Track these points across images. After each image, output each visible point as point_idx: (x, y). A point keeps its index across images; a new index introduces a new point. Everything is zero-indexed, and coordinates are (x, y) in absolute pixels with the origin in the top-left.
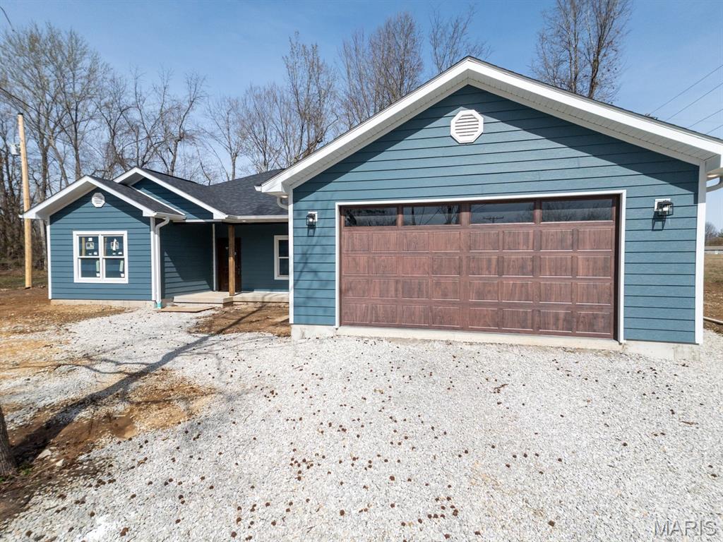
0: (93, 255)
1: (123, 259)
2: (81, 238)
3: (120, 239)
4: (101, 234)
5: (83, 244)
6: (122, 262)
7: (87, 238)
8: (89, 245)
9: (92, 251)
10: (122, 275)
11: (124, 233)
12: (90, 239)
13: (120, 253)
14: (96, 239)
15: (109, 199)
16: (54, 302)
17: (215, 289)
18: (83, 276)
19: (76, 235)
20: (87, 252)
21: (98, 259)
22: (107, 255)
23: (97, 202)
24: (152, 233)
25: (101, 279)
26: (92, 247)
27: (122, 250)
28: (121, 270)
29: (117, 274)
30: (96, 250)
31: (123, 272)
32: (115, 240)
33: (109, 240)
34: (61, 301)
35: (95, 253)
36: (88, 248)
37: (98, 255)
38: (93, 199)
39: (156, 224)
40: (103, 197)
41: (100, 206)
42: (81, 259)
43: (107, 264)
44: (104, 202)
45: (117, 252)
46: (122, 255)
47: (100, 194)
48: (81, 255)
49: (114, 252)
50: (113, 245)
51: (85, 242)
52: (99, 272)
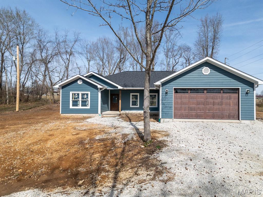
1: (88, 101)
2: (73, 94)
3: (87, 95)
4: (80, 93)
5: (73, 96)
6: (87, 102)
7: (75, 94)
8: (76, 96)
9: (77, 98)
10: (87, 106)
11: (89, 93)
12: (76, 94)
13: (87, 99)
14: (78, 94)
15: (84, 81)
16: (62, 115)
17: (109, 110)
18: (72, 106)
19: (71, 93)
20: (75, 98)
21: (79, 101)
22: (82, 99)
23: (80, 82)
24: (99, 92)
25: (80, 107)
26: (77, 97)
27: (88, 98)
28: (87, 104)
29: (86, 106)
30: (78, 98)
31: (88, 105)
32: (85, 95)
33: (83, 95)
34: (64, 115)
35: (78, 99)
36: (75, 97)
38: (78, 81)
39: (100, 90)
41: (81, 84)
42: (72, 101)
43: (82, 102)
44: (82, 83)
45: (86, 99)
46: (88, 99)
47: (81, 80)
48: (72, 99)
49: (85, 98)
50: (85, 96)
51: (74, 95)
52: (79, 105)
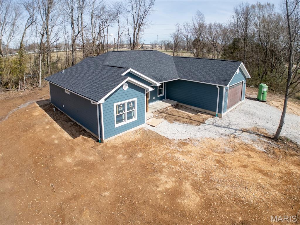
0: (122, 112)
3: (133, 102)
4: (126, 102)
6: (133, 112)
7: (119, 106)
8: (120, 109)
9: (122, 111)
10: (133, 117)
11: (135, 99)
12: (121, 105)
14: (123, 105)
15: (130, 85)
16: (105, 141)
18: (117, 123)
19: (115, 104)
20: (120, 112)
22: (128, 111)
24: (145, 96)
25: (126, 122)
26: (122, 109)
27: (134, 106)
28: (133, 115)
29: (131, 118)
30: (124, 109)
33: (129, 104)
34: (109, 139)
35: (123, 111)
36: (120, 110)
37: (125, 112)
38: (123, 86)
40: (128, 85)
41: (126, 89)
42: (117, 116)
44: (128, 87)
46: (134, 109)
48: (117, 114)
49: (131, 108)
50: (131, 105)
51: (118, 108)
52: (124, 119)
